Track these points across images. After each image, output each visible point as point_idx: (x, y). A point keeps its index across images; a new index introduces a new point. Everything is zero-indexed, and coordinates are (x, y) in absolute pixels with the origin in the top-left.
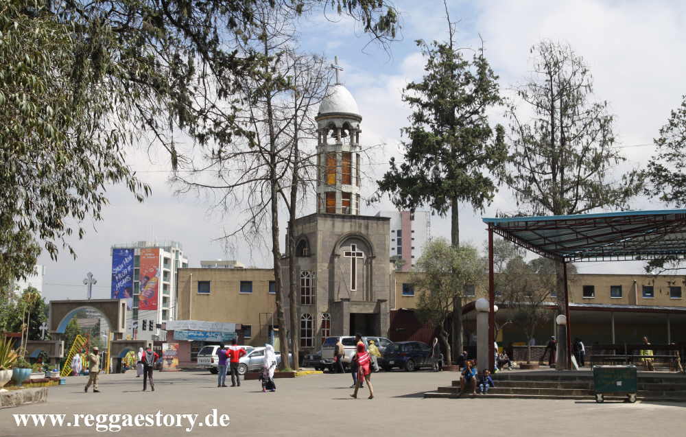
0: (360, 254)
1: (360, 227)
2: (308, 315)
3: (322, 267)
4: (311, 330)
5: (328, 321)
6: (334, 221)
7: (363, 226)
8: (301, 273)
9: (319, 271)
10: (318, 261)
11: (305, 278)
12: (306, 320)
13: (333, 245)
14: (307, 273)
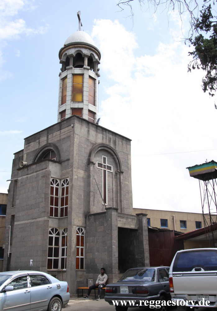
0: (109, 168)
1: (110, 141)
2: (56, 230)
3: (78, 174)
4: (58, 249)
5: (82, 237)
6: (89, 128)
7: (111, 142)
8: (51, 180)
9: (75, 177)
10: (74, 166)
11: (55, 186)
12: (54, 235)
13: (88, 152)
14: (57, 181)
